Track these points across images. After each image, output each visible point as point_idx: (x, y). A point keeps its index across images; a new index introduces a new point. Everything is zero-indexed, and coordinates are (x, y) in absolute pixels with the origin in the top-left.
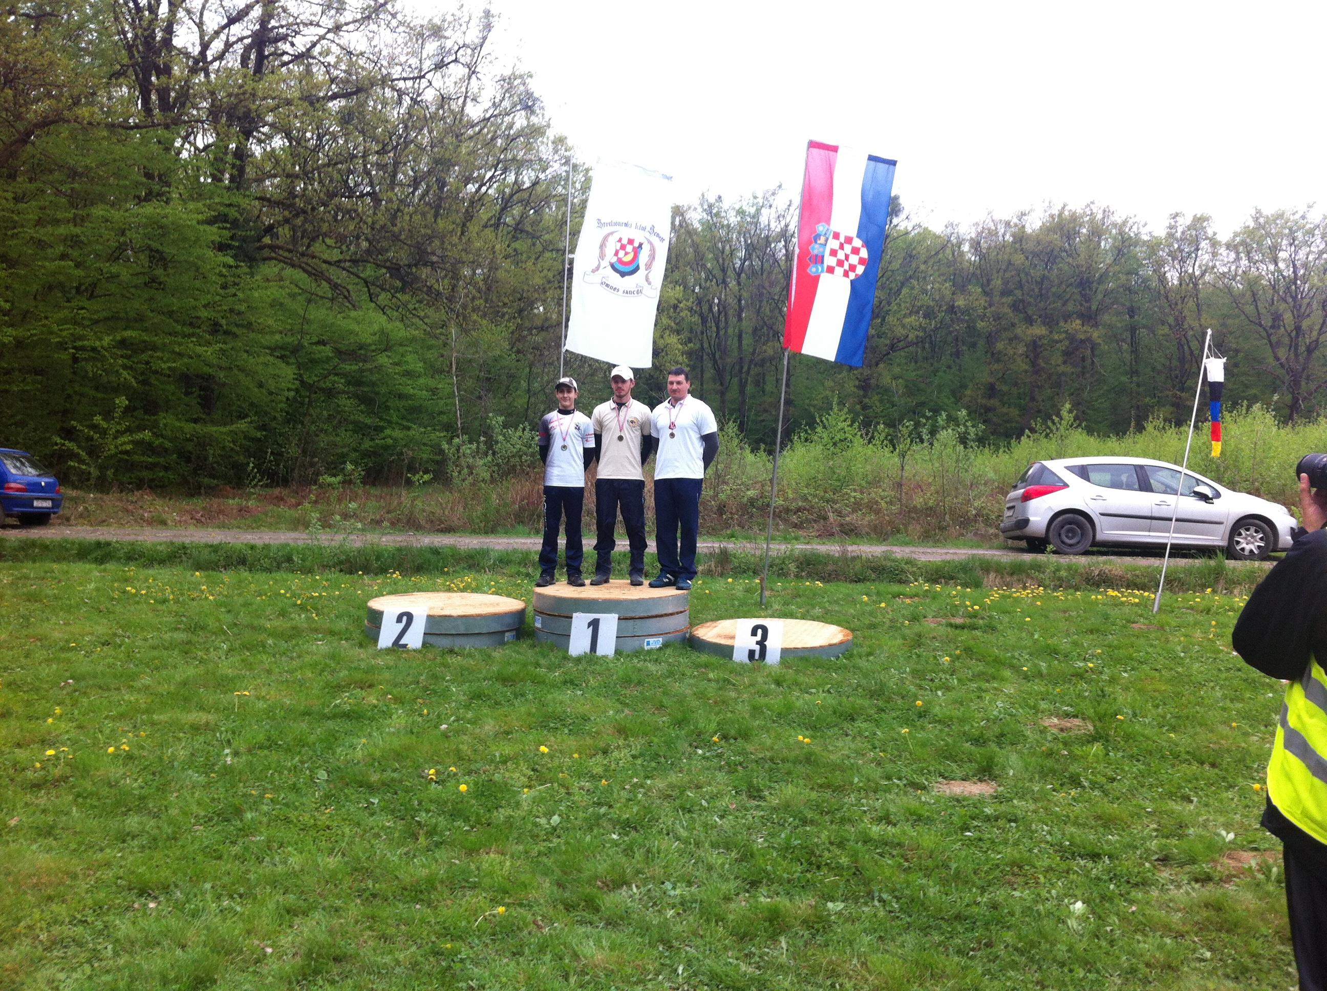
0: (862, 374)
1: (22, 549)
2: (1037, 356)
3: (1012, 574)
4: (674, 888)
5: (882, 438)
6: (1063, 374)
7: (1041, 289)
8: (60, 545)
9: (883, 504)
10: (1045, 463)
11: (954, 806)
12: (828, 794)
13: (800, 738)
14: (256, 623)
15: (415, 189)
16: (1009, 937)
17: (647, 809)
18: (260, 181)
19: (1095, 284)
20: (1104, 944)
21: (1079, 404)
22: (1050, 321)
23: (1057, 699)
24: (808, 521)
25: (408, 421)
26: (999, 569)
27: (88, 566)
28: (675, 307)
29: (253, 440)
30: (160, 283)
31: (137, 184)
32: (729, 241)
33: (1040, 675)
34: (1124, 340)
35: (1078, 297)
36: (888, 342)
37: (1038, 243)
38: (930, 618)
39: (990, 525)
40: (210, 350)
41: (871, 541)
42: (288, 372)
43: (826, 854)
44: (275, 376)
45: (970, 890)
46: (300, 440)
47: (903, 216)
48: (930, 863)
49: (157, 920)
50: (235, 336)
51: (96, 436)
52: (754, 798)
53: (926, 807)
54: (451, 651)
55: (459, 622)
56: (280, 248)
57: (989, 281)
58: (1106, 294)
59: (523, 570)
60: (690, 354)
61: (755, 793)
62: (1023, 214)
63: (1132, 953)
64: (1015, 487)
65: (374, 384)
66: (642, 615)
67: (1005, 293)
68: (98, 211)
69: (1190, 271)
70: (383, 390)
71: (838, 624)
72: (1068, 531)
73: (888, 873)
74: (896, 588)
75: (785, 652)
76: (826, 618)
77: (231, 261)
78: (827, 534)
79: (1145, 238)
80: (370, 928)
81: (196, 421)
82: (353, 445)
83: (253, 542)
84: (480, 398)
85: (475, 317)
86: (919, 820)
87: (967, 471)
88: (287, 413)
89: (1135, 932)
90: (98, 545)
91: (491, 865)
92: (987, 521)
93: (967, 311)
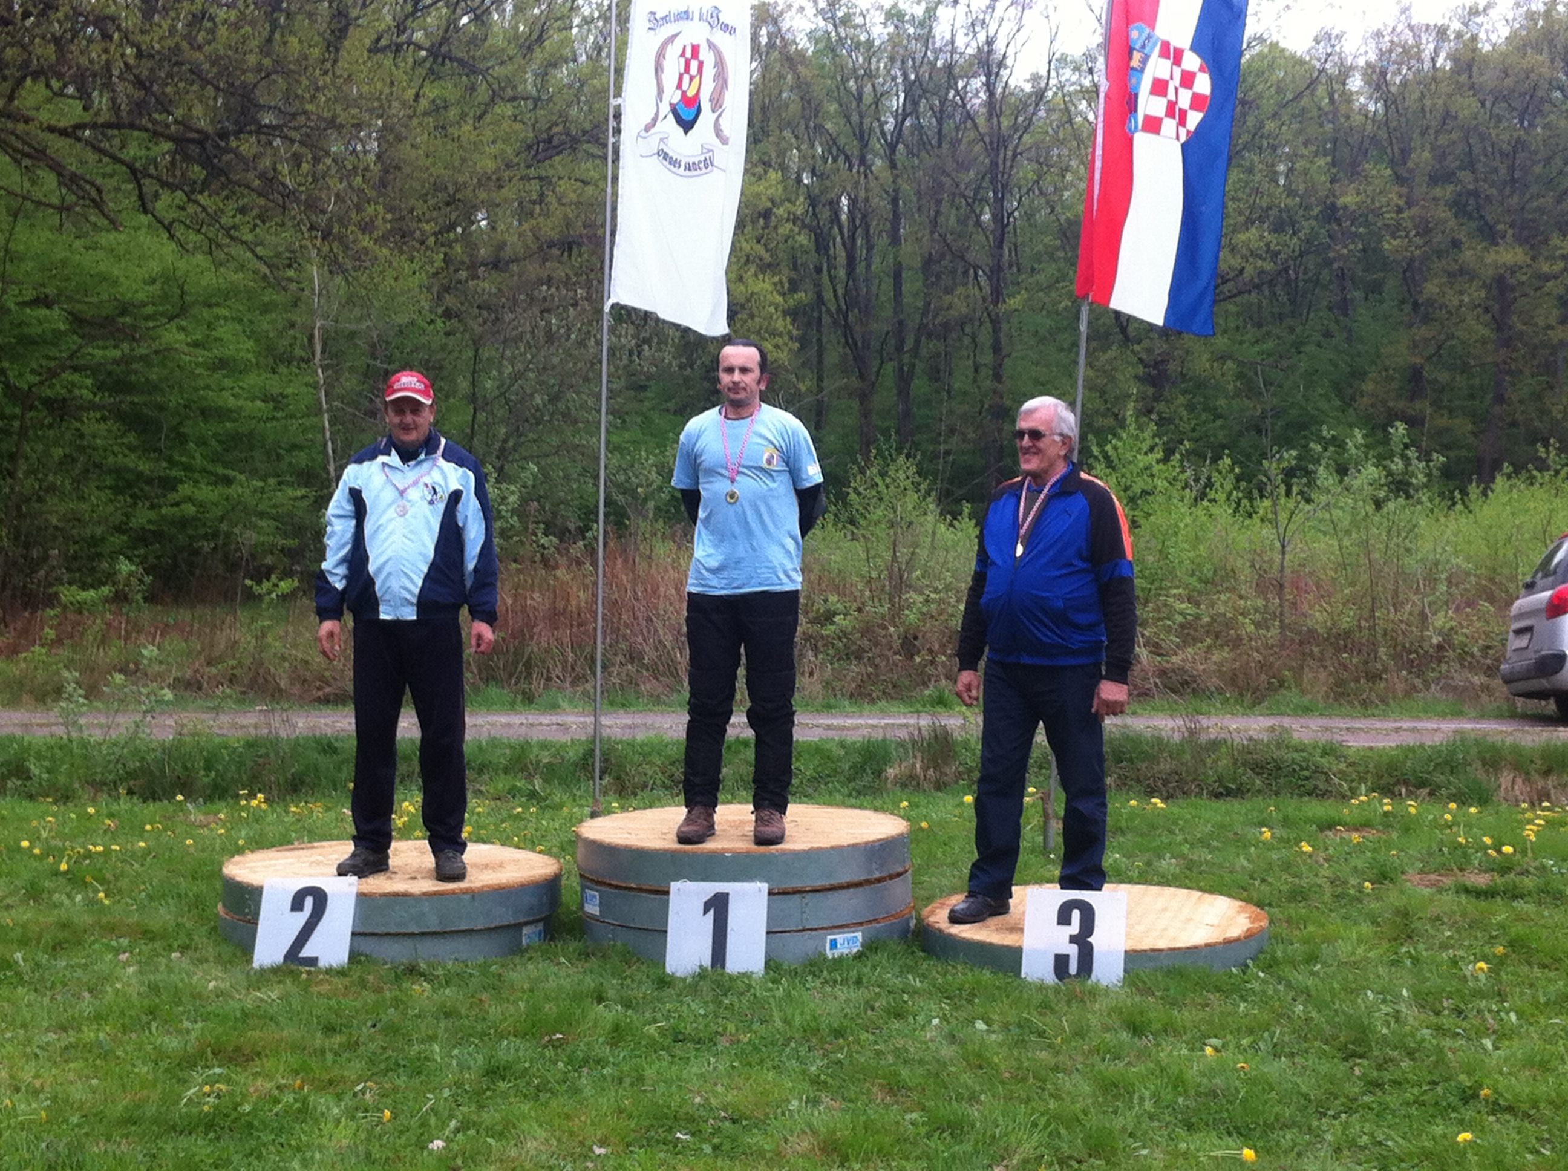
2: (1506, 309)
5: (1228, 486)
6: (1561, 344)
7: (1512, 169)
9: (1246, 627)
22: (1531, 236)
25: (226, 465)
26: (1517, 762)
28: (768, 216)
32: (870, 75)
37: (1505, 72)
38: (1412, 875)
39: (1475, 668)
41: (1231, 707)
54: (412, 971)
55: (426, 907)
57: (1405, 153)
60: (793, 313)
64: (1530, 587)
65: (153, 388)
66: (818, 884)
67: (1435, 179)
70: (174, 400)
75: (1133, 957)
82: (118, 518)
92: (1464, 657)
93: (1362, 216)
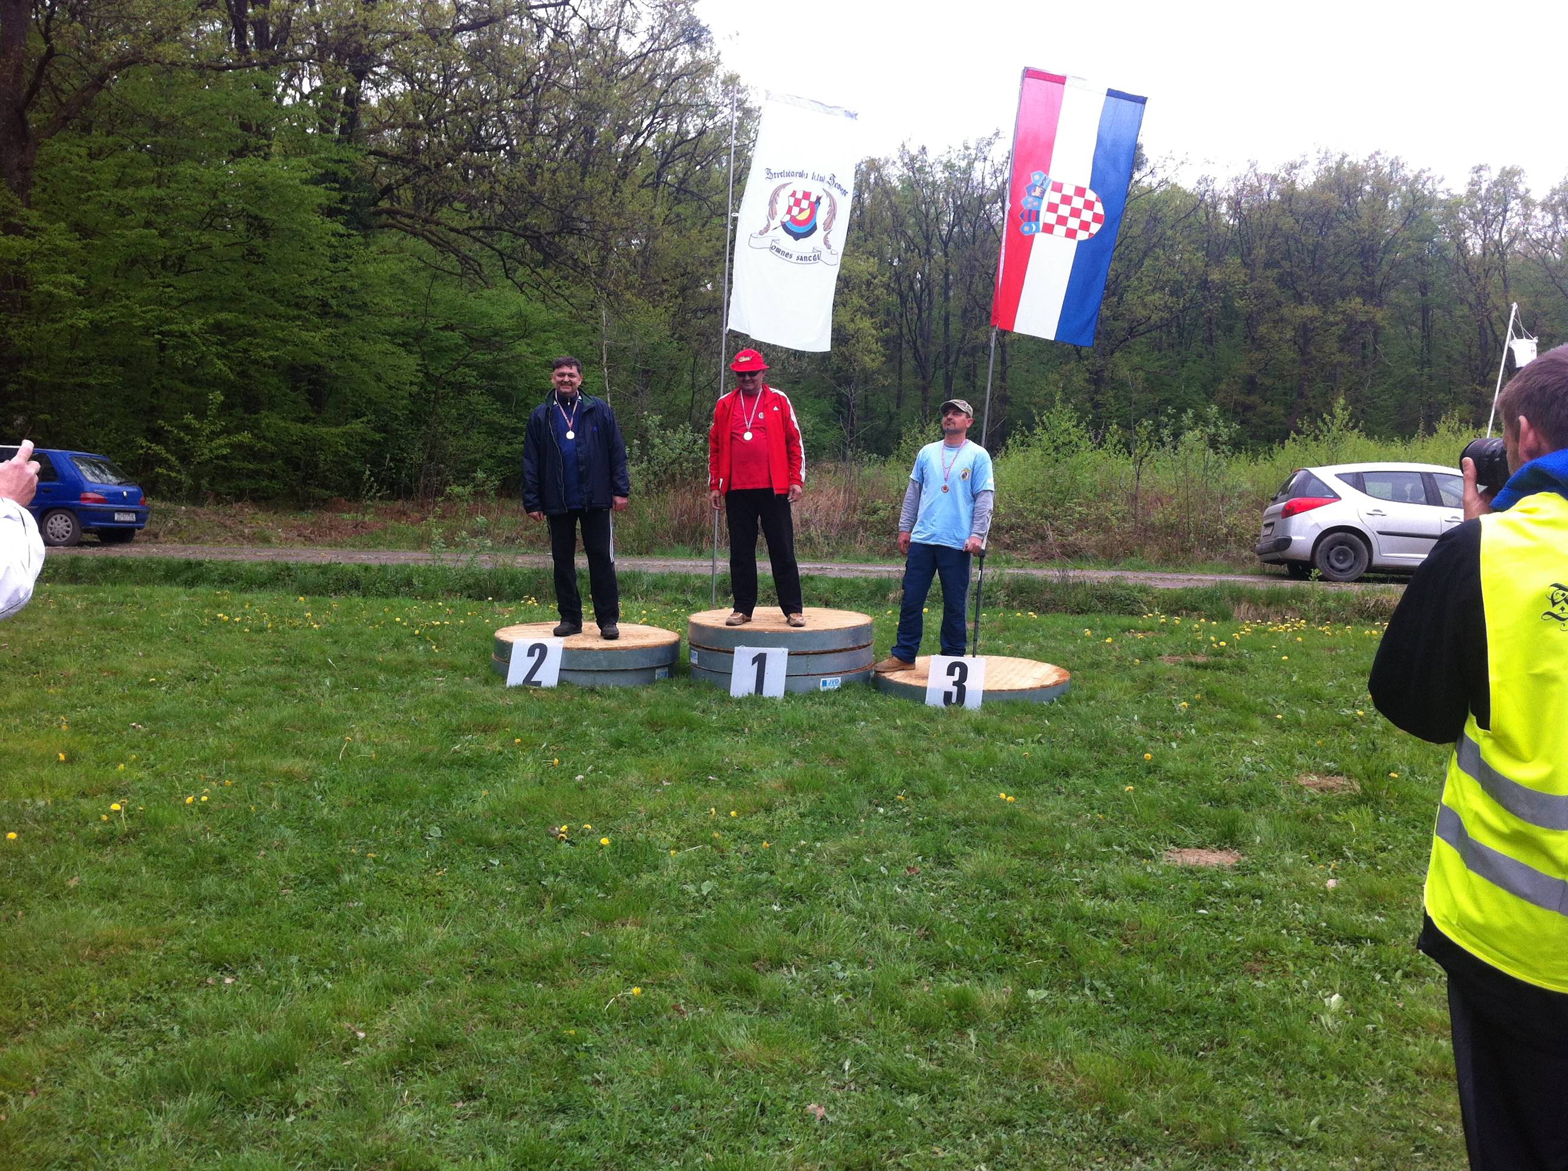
0: (1093, 365)
1: (102, 569)
2: (1307, 342)
3: (1268, 605)
4: (843, 969)
5: (1115, 441)
6: (1340, 364)
7: (1313, 260)
8: (144, 565)
9: (1114, 521)
10: (1312, 470)
11: (1187, 879)
12: (1033, 862)
13: (1003, 795)
14: (365, 655)
15: (560, 141)
16: (1248, 1034)
17: (815, 877)
18: (376, 131)
19: (1380, 254)
20: (1364, 1044)
21: (1358, 401)
22: (1324, 300)
23: (1318, 753)
24: (1023, 541)
26: (1252, 598)
27: (175, 589)
28: (869, 283)
29: (373, 443)
30: (259, 256)
31: (232, 138)
32: (934, 202)
33: (1298, 724)
34: (1413, 323)
35: (1360, 270)
36: (1126, 325)
37: (1311, 203)
38: (1165, 656)
39: (1245, 547)
40: (319, 335)
41: (1098, 565)
42: (410, 363)
43: (1028, 932)
44: (394, 367)
45: (1202, 978)
46: (424, 444)
47: (1146, 170)
48: (1154, 945)
49: (233, 997)
50: (348, 319)
51: (187, 438)
52: (945, 865)
53: (1151, 880)
54: (592, 690)
55: (601, 657)
56: (397, 212)
57: (1250, 250)
58: (1394, 265)
59: (680, 597)
60: (886, 341)
61: (944, 859)
62: (1293, 167)
63: (1400, 1058)
64: (1275, 500)
65: (510, 377)
66: (817, 650)
67: (1267, 265)
68: (186, 169)
69: (1496, 237)
70: (521, 384)
71: (1054, 662)
72: (1339, 553)
73: (1102, 955)
74: (1125, 620)
75: (987, 694)
76: (1040, 655)
77: (341, 229)
78: (1045, 557)
79: (1442, 196)
80: (482, 1010)
81: (304, 420)
82: (488, 450)
83: (368, 562)
84: (636, 394)
85: (628, 296)
86: (1143, 894)
87: (1217, 481)
88: (411, 412)
89: (1404, 1031)
90: (189, 565)
91: (627, 938)
92: (1241, 542)
93: (1223, 286)
